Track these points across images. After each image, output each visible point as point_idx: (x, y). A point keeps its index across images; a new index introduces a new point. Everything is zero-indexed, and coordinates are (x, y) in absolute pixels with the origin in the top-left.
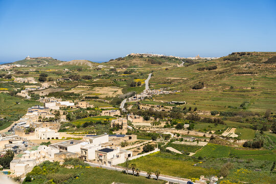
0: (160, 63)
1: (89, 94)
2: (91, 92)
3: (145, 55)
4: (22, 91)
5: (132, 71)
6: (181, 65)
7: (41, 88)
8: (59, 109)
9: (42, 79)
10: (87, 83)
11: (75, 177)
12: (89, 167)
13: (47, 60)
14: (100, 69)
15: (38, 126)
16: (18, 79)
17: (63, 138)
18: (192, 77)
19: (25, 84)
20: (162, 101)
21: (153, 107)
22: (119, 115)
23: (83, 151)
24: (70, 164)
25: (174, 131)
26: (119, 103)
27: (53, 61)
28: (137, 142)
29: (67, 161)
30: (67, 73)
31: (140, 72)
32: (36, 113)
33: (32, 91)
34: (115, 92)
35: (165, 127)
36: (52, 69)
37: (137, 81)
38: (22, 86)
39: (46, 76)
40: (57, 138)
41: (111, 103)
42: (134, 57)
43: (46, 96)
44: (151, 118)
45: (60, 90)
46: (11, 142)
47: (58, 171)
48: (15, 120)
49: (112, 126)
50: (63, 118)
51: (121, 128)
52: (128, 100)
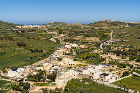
0: (116, 25)
1: (83, 40)
2: (84, 39)
3: (108, 21)
4: (52, 38)
5: (102, 29)
6: (127, 26)
7: (60, 37)
8: (71, 48)
9: (60, 32)
10: (82, 34)
11: (92, 90)
12: (97, 84)
13: (60, 23)
14: (87, 28)
15: (63, 57)
16: (50, 32)
17: (77, 64)
18: (135, 32)
19: (53, 35)
20: (122, 45)
21: (118, 48)
22: (103, 52)
23: (92, 74)
24: (86, 81)
25: (135, 63)
26: (99, 45)
27: (63, 24)
28: (117, 69)
29: (84, 80)
30: (71, 29)
31: (106, 29)
32: (61, 50)
33: (56, 38)
34: (96, 39)
35: (129, 60)
36: (64, 27)
37: (106, 34)
38: (51, 36)
39: (62, 31)
40: (74, 64)
41: (95, 46)
42: (103, 22)
43: (63, 41)
44: (121, 55)
45: (69, 38)
46: (53, 66)
47: (81, 85)
48: (51, 53)
49: (100, 59)
50: (74, 53)
51: (106, 60)
52: (103, 44)
